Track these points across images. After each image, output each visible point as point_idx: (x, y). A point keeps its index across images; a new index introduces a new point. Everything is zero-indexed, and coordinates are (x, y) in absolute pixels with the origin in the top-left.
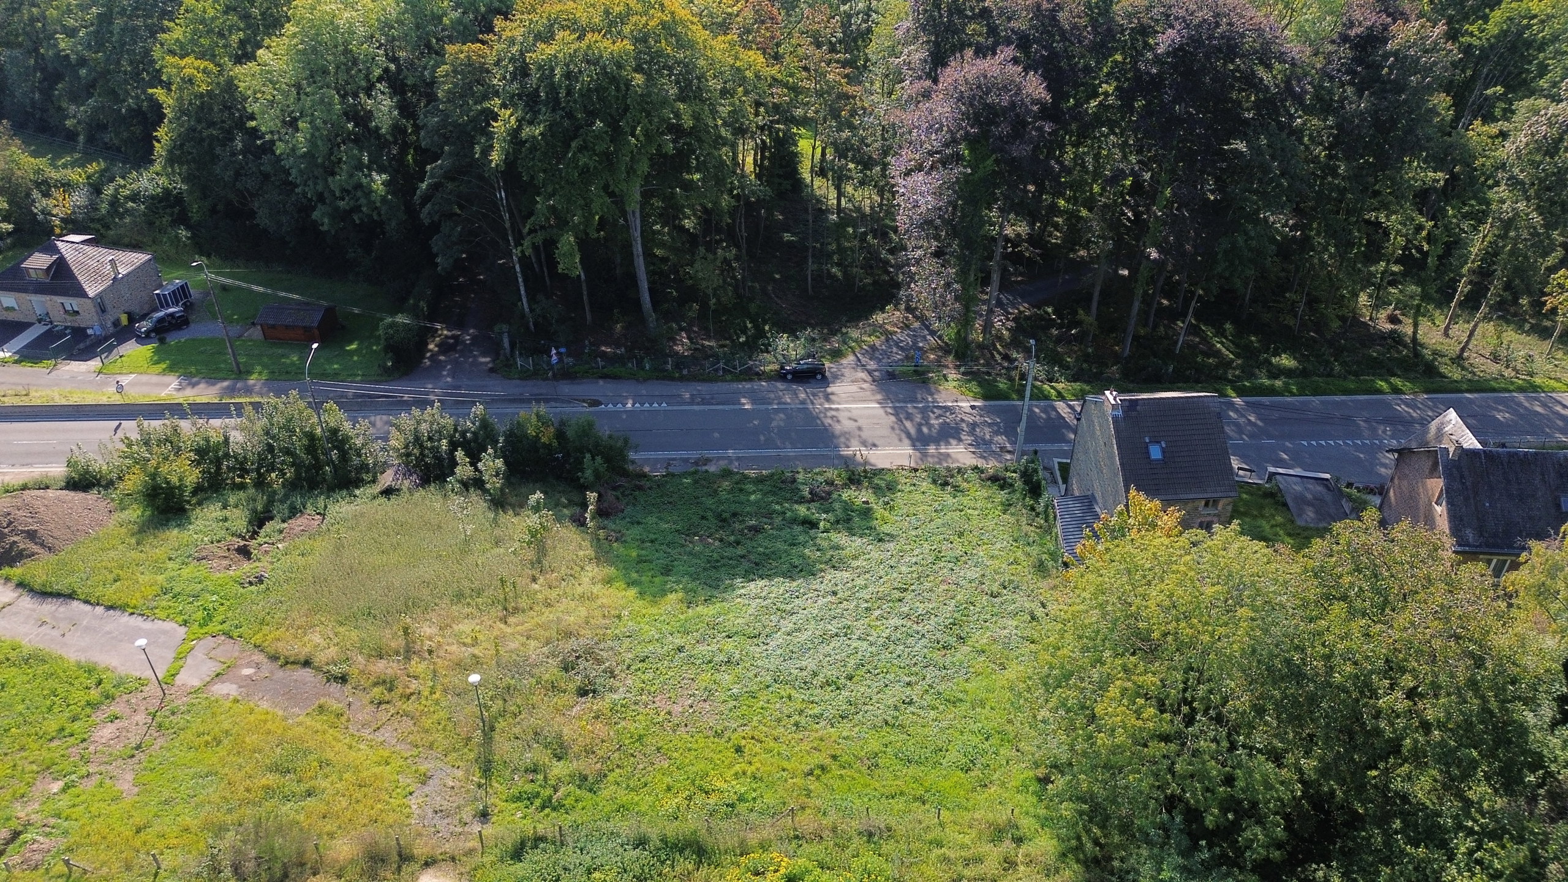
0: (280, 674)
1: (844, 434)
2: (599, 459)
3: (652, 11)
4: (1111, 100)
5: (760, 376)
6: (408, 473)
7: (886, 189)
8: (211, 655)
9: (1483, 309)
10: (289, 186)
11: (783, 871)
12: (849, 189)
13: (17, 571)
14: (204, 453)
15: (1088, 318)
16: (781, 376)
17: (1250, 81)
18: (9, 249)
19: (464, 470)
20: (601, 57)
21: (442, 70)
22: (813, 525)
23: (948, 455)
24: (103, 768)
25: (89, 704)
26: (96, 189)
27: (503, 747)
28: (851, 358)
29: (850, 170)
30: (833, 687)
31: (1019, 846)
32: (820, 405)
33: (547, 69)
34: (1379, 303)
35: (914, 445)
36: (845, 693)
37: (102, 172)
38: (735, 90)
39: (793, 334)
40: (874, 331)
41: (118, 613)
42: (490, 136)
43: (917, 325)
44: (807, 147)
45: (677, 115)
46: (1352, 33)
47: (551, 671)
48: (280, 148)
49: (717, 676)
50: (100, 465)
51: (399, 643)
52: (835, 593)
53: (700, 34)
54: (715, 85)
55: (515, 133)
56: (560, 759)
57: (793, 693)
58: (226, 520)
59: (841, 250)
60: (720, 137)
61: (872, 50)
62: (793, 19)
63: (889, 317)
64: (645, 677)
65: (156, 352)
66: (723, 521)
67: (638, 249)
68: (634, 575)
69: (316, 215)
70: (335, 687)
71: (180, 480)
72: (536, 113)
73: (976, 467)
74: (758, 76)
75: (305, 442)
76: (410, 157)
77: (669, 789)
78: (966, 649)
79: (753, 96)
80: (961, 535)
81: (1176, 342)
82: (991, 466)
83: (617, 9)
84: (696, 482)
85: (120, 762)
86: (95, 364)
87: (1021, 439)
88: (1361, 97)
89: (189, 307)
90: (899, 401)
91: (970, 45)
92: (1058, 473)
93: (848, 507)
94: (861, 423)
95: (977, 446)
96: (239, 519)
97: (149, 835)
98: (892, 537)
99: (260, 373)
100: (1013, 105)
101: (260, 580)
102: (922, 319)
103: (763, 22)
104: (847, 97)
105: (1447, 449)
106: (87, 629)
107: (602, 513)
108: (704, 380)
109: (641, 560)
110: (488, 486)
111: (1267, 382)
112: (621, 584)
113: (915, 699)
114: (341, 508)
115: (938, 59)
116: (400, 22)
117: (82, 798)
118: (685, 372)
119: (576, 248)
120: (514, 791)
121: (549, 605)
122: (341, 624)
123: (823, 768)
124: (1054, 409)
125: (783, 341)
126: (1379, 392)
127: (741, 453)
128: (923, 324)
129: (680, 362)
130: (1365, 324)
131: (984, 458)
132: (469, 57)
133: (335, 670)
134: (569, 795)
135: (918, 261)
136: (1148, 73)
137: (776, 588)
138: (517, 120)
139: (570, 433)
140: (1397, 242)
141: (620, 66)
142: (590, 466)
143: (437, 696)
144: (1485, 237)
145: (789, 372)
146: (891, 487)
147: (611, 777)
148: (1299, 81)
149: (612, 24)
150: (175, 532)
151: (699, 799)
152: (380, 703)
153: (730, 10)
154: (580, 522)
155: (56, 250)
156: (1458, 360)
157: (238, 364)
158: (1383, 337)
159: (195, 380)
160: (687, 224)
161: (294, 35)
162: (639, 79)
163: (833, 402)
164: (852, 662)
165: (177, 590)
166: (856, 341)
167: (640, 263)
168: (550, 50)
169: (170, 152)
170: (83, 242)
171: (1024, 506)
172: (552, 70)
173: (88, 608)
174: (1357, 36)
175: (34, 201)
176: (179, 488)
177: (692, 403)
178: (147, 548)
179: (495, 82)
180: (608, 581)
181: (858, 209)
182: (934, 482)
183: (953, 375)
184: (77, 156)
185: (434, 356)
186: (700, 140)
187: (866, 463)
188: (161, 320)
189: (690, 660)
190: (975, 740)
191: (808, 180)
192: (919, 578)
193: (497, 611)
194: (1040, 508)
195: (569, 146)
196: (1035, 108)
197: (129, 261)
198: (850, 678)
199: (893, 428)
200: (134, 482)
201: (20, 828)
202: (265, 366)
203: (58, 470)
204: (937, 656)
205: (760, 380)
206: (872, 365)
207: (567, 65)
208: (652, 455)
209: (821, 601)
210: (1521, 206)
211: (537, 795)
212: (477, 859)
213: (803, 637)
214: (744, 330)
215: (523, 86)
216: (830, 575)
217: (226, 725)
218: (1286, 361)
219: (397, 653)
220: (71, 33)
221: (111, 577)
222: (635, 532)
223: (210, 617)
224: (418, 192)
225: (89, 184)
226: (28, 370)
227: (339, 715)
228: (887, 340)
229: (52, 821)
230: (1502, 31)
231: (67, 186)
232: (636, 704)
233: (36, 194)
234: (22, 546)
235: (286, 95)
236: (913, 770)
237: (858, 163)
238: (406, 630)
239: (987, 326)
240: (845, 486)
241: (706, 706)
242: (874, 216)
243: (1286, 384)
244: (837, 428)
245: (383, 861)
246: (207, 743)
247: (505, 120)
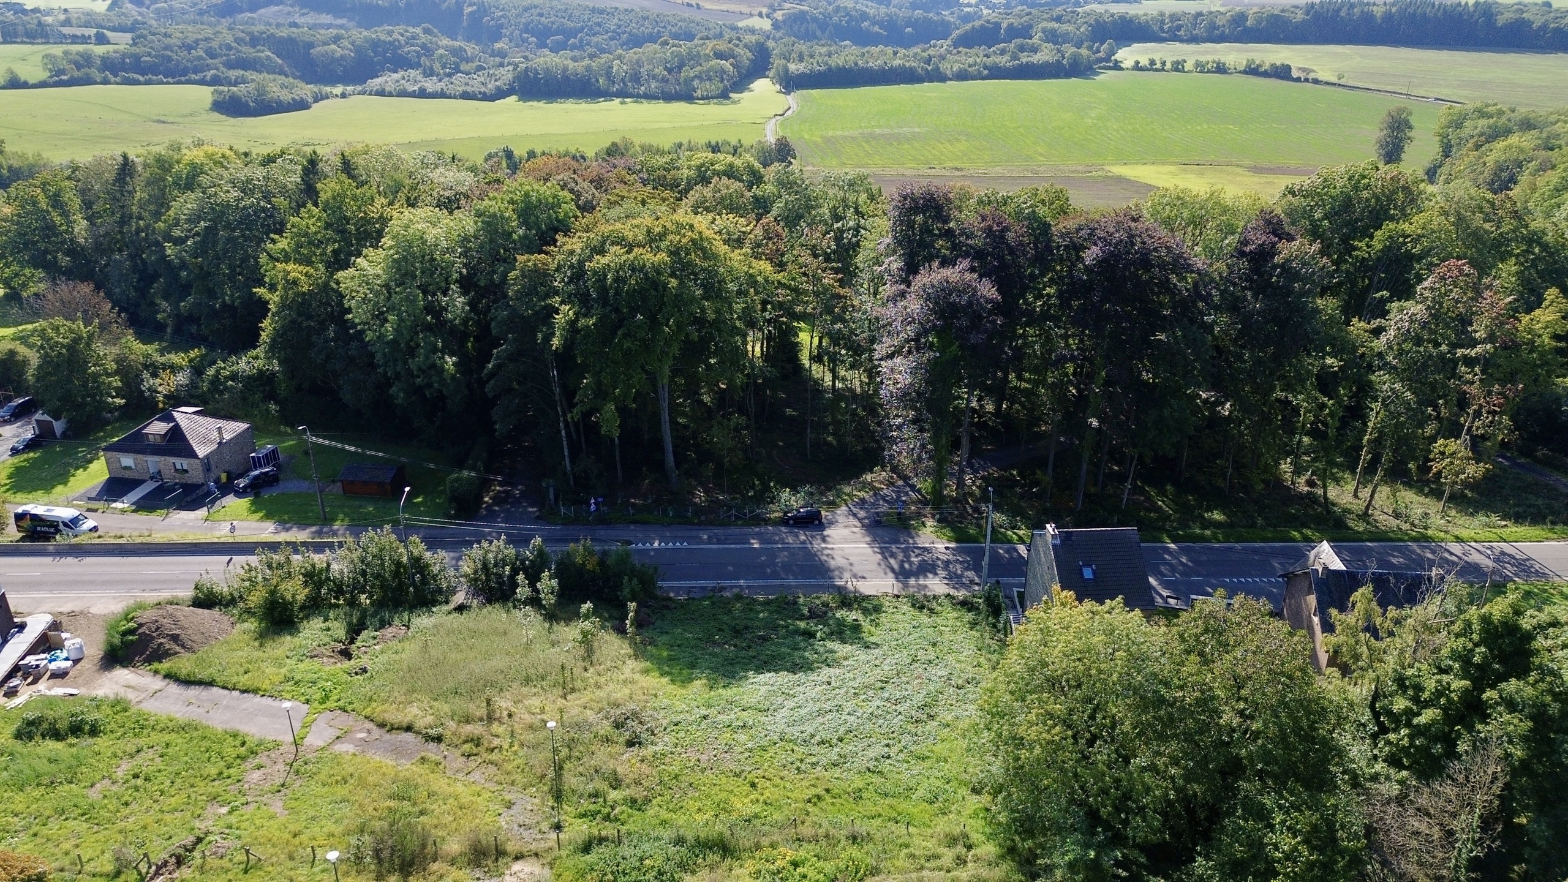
0: (388, 736)
1: (838, 568)
2: (635, 580)
3: (683, 231)
4: (1053, 300)
5: (767, 522)
6: (476, 595)
7: (872, 373)
8: (332, 723)
9: (1380, 472)
10: (372, 366)
11: (788, 858)
12: (842, 373)
13: (165, 666)
14: (313, 577)
15: (1046, 477)
16: (784, 522)
17: (1165, 286)
18: (117, 421)
19: (523, 591)
20: (644, 265)
21: (512, 275)
22: (811, 635)
23: (926, 586)
24: (258, 799)
25: (238, 757)
26: (198, 371)
27: (571, 780)
28: (844, 508)
29: (842, 355)
30: (827, 745)
31: (969, 851)
32: (817, 545)
33: (600, 275)
34: (1298, 471)
35: (897, 578)
36: (836, 750)
37: (203, 357)
38: (748, 291)
39: (795, 490)
40: (864, 487)
41: (251, 695)
42: (551, 326)
43: (900, 483)
44: (806, 339)
45: (703, 310)
46: (1247, 249)
47: (606, 728)
48: (369, 336)
49: (735, 736)
50: (223, 589)
51: (483, 712)
52: (829, 683)
53: (722, 249)
54: (732, 287)
55: (572, 323)
56: (615, 789)
57: (796, 748)
58: (328, 629)
59: (835, 422)
60: (736, 327)
61: (859, 260)
62: (794, 235)
63: (877, 477)
64: (679, 736)
65: (253, 503)
66: (737, 632)
67: (666, 416)
68: (667, 669)
69: (394, 390)
70: (432, 745)
71: (293, 596)
72: (589, 309)
73: (949, 595)
74: (766, 280)
75: (393, 568)
76: (469, 344)
77: (699, 810)
78: (935, 724)
79: (763, 296)
80: (934, 645)
81: (1122, 500)
82: (961, 594)
83: (657, 230)
84: (713, 603)
85: (270, 795)
86: (202, 512)
87: (985, 570)
88: (1257, 300)
89: (279, 467)
90: (884, 543)
91: (938, 257)
92: (1017, 600)
93: (841, 623)
94: (852, 559)
95: (950, 579)
96: (339, 630)
97: (304, 838)
98: (877, 645)
99: (342, 520)
100: (970, 303)
101: (365, 670)
102: (905, 478)
103: (770, 239)
104: (839, 297)
105: (1317, 570)
106: (227, 707)
107: (639, 624)
108: (719, 525)
109: (671, 659)
110: (544, 602)
111: (1198, 531)
112: (657, 674)
113: (892, 754)
114: (422, 621)
115: (911, 269)
116: (476, 238)
117: (245, 817)
118: (703, 518)
119: (617, 415)
120: (581, 810)
121: (599, 687)
122: (436, 700)
123: (819, 798)
124: (1016, 550)
125: (786, 495)
126: (1293, 540)
127: (751, 583)
128: (905, 481)
129: (698, 510)
130: (1288, 487)
131: (954, 588)
132: (535, 265)
133: (432, 732)
134: (623, 812)
135: (899, 427)
136: (1081, 279)
137: (783, 678)
138: (575, 314)
139: (611, 561)
140: (1306, 418)
141: (659, 273)
142: (628, 585)
143: (516, 748)
144: (1378, 413)
145: (790, 518)
146: (877, 609)
147: (654, 802)
148: (1205, 286)
149: (652, 241)
150: (289, 638)
151: (722, 817)
152: (469, 756)
153: (744, 229)
154: (621, 631)
155: (173, 419)
156: (1365, 516)
157: (324, 512)
158: (1301, 497)
159: (288, 526)
160: (706, 398)
161: (391, 248)
162: (674, 283)
163: (828, 543)
164: (842, 729)
165: (298, 678)
166: (848, 495)
167: (666, 428)
168: (605, 260)
169: (273, 340)
170: (195, 413)
171: (988, 624)
172: (605, 276)
173: (226, 692)
174: (1251, 251)
175: (142, 380)
176: (291, 604)
177: (709, 541)
178: (268, 649)
179: (556, 284)
180: (646, 672)
181: (850, 390)
182: (913, 606)
183: (930, 522)
184: (164, 344)
185: (489, 506)
186: (719, 330)
187: (856, 591)
188: (256, 477)
189: (714, 726)
190: (938, 783)
191: (807, 366)
192: (898, 674)
193: (559, 691)
194: (1001, 626)
195: (616, 334)
196: (989, 306)
197: (233, 429)
198: (841, 740)
199: (879, 564)
200: (256, 598)
201: (202, 836)
202: (346, 515)
203: (188, 593)
204: (910, 727)
205: (766, 524)
206: (862, 514)
207: (618, 272)
208: (676, 584)
209: (818, 688)
210: (1397, 386)
211: (599, 812)
212: (556, 853)
213: (803, 712)
214: (753, 487)
215: (578, 287)
216: (826, 671)
217: (351, 770)
218: (1217, 516)
219: (481, 719)
220: (179, 241)
221: (242, 670)
222: (664, 638)
223: (326, 698)
224: (485, 371)
225: (192, 367)
226: (143, 517)
227: (438, 764)
228: (875, 495)
229: (227, 831)
230: (1385, 246)
231: (174, 369)
232: (672, 753)
233: (145, 375)
234: (167, 646)
235: (377, 294)
236: (888, 801)
237: (848, 350)
238: (488, 701)
239: (961, 484)
240: (837, 608)
241: (727, 756)
242: (864, 395)
243: (1214, 534)
244: (833, 564)
245: (484, 854)
246: (337, 782)
247: (565, 313)
